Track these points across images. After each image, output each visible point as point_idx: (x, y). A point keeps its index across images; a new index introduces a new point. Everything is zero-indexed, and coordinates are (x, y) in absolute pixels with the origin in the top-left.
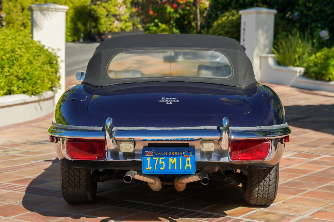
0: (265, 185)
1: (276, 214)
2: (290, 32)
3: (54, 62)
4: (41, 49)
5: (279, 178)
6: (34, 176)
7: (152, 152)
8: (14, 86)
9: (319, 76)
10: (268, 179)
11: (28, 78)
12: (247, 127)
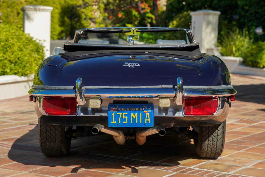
0: (214, 139)
1: (224, 165)
2: (231, 30)
3: (41, 51)
4: (30, 40)
5: (225, 138)
6: (18, 137)
7: (116, 108)
8: (7, 68)
9: (254, 64)
10: (216, 134)
11: (19, 62)
12: (198, 86)
